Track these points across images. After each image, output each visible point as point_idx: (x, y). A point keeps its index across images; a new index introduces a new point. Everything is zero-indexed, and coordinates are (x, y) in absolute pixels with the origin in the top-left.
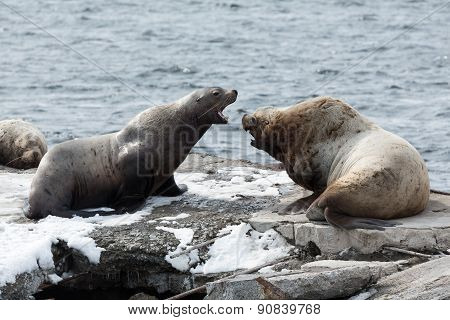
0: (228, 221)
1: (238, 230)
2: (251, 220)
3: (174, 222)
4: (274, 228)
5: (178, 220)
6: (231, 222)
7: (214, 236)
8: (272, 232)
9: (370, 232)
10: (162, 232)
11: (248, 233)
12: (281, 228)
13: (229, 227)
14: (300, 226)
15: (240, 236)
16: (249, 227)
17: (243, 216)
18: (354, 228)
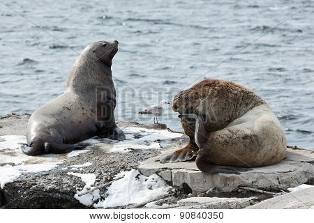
0: (122, 168)
1: (129, 175)
2: (139, 167)
3: (81, 169)
4: (157, 173)
5: (85, 168)
6: (124, 168)
7: (112, 179)
8: (155, 176)
9: (229, 175)
10: (72, 176)
11: (137, 177)
12: (162, 172)
13: (122, 173)
14: (176, 171)
15: (131, 179)
16: (137, 172)
17: (133, 164)
18: (217, 173)
